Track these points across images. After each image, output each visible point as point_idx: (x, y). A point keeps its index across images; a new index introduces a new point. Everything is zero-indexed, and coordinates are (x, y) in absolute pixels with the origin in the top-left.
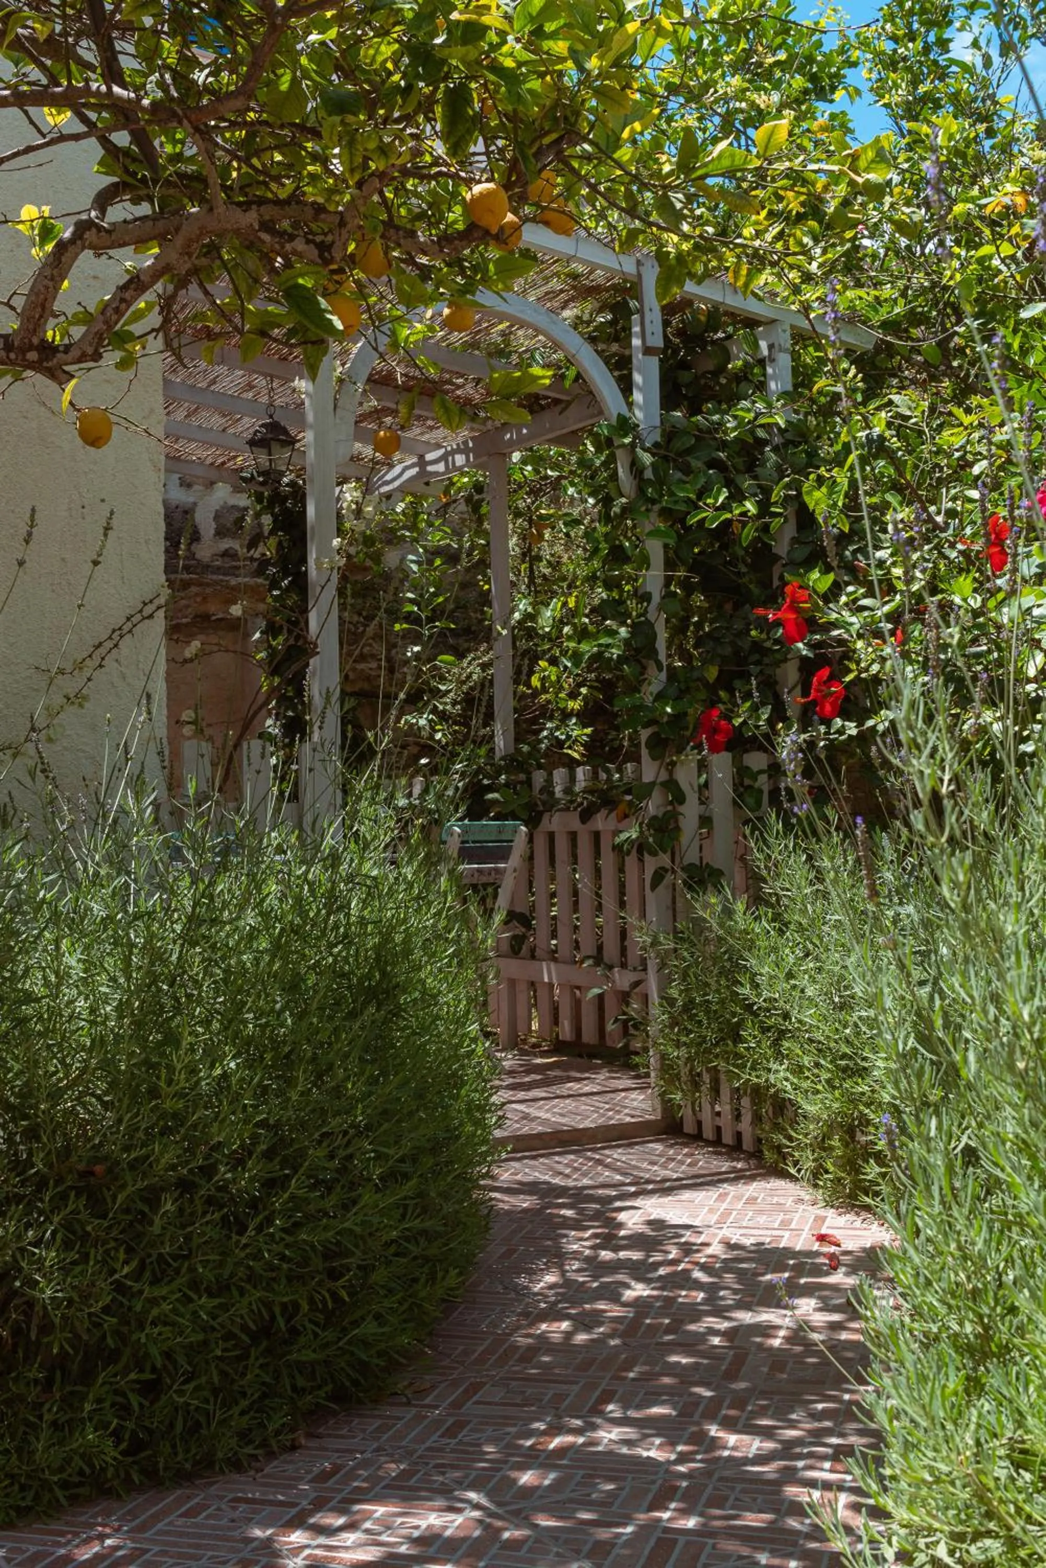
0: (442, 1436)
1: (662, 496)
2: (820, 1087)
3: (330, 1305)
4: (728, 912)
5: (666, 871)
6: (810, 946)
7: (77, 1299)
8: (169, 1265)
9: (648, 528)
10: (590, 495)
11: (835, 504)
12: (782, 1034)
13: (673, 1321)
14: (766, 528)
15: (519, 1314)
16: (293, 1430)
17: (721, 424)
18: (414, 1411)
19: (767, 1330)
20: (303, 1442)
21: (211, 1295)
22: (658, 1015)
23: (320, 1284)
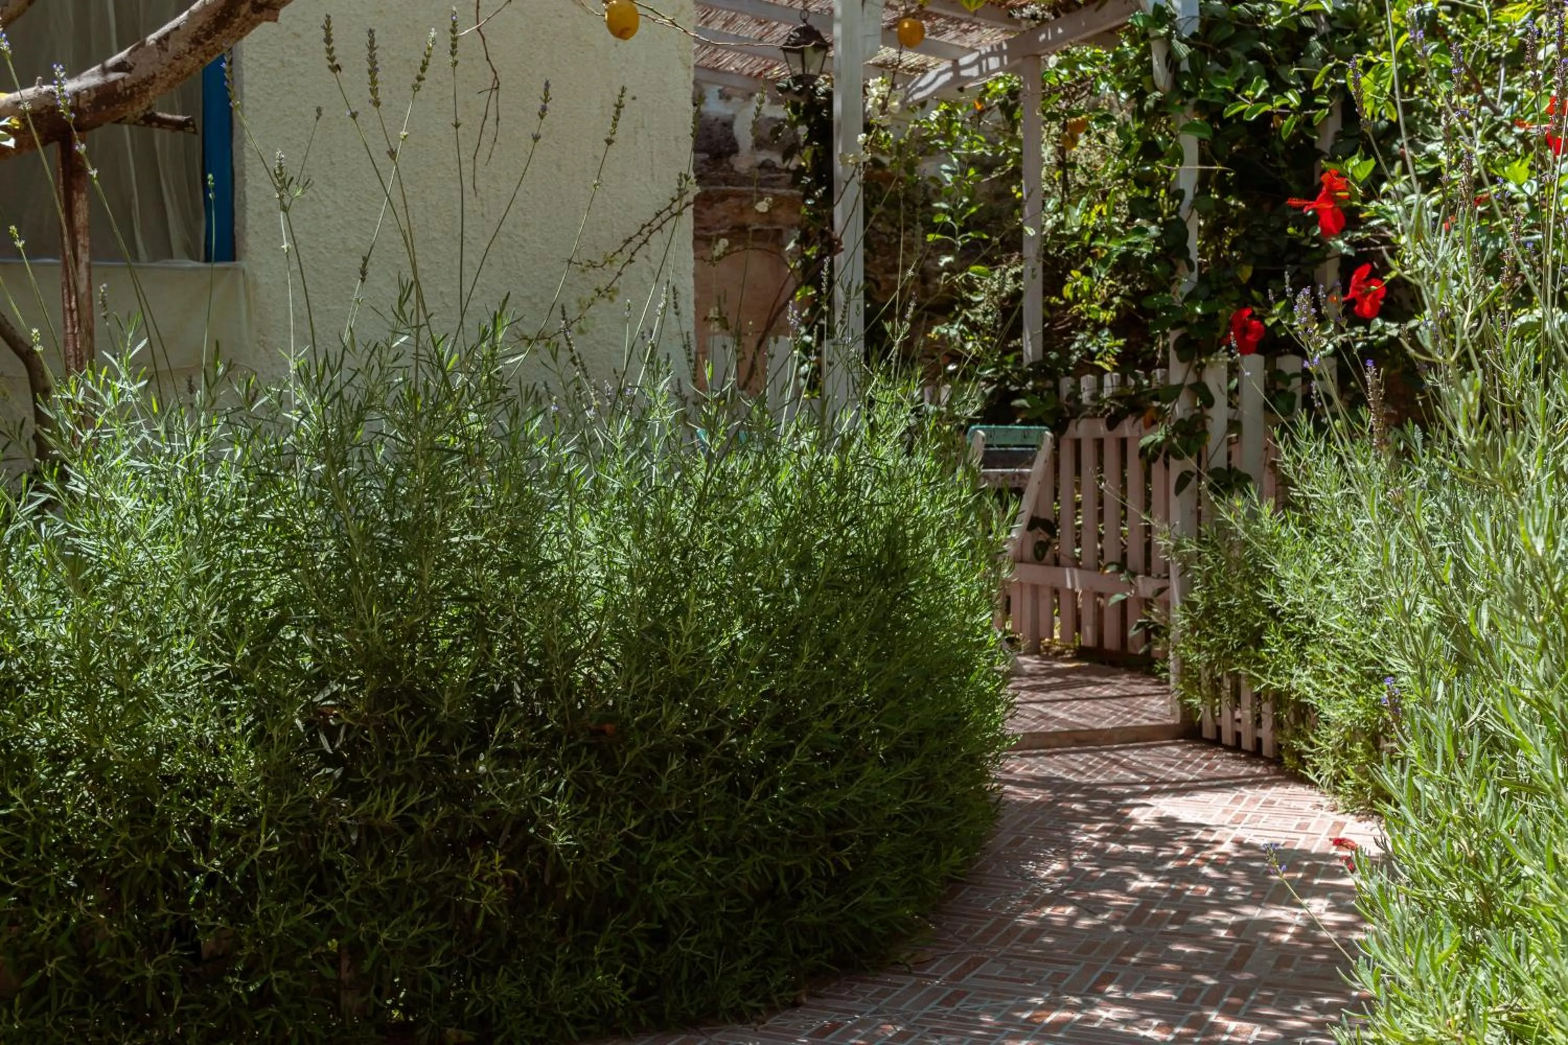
0: (940, 1004)
1: (1199, 88)
2: (1342, 692)
3: (833, 872)
4: (1254, 516)
5: (1192, 474)
6: (1339, 551)
7: (586, 848)
8: (677, 824)
9: (1183, 122)
10: (1123, 89)
11: (1382, 91)
12: (1306, 639)
13: (1179, 912)
14: (1309, 121)
15: (1024, 898)
16: (795, 988)
17: (1263, 13)
18: (914, 979)
19: (1277, 926)
20: (804, 999)
21: (716, 854)
22: (1179, 619)
23: (824, 852)
